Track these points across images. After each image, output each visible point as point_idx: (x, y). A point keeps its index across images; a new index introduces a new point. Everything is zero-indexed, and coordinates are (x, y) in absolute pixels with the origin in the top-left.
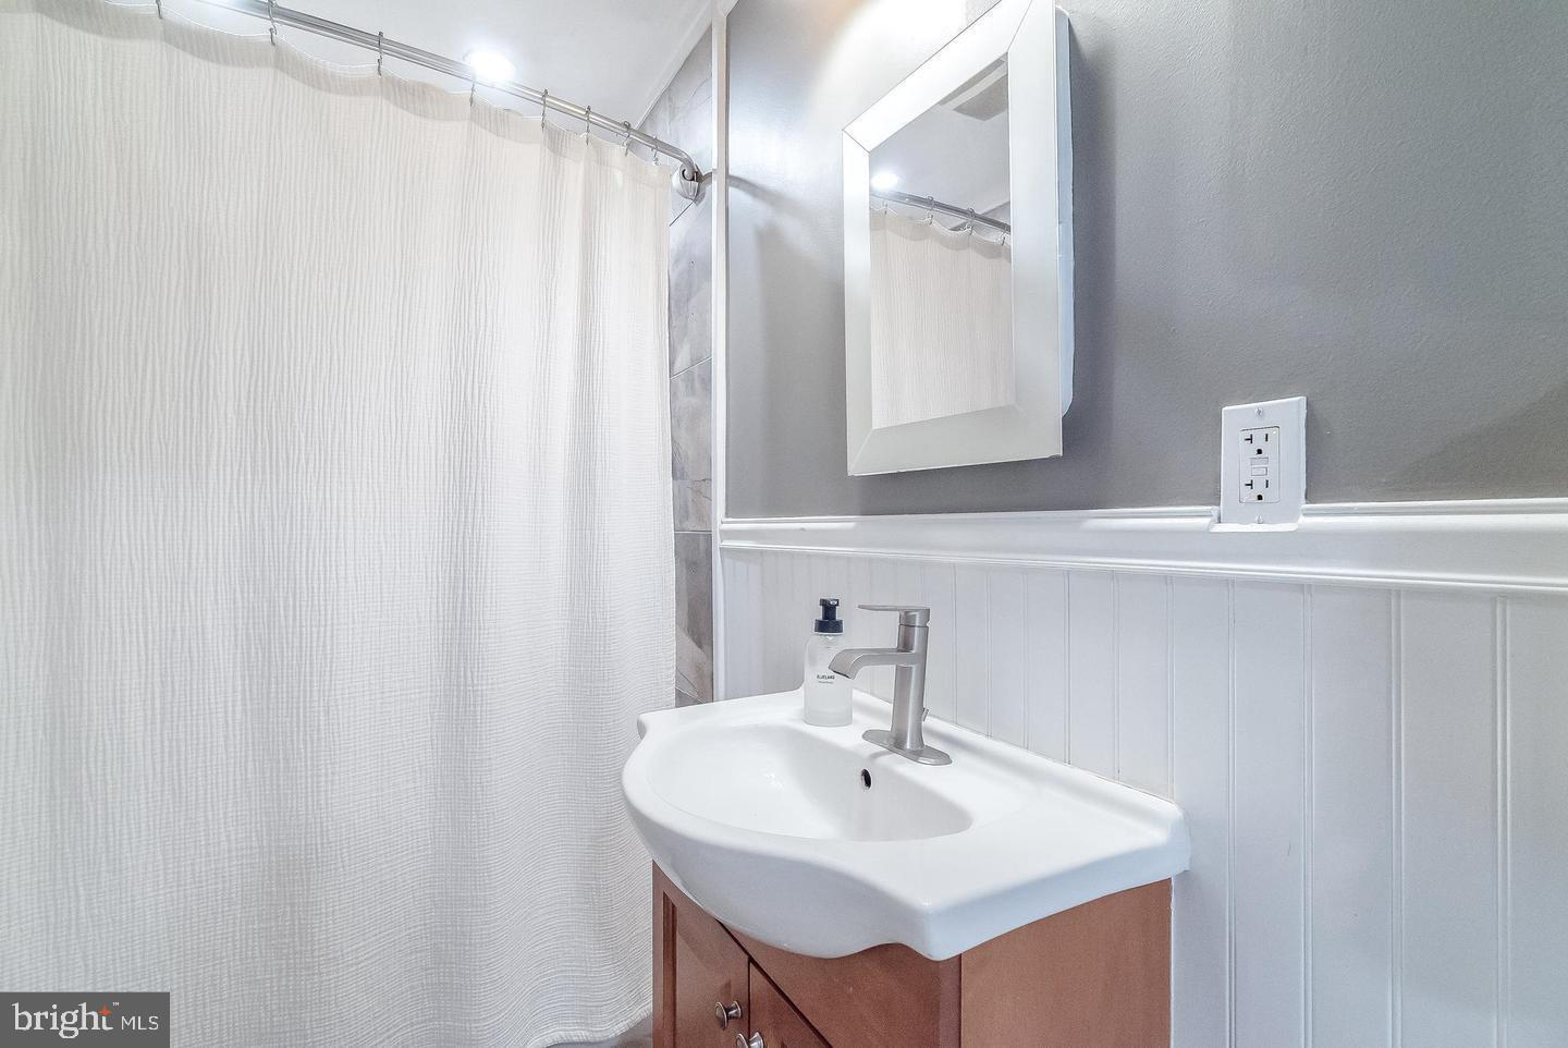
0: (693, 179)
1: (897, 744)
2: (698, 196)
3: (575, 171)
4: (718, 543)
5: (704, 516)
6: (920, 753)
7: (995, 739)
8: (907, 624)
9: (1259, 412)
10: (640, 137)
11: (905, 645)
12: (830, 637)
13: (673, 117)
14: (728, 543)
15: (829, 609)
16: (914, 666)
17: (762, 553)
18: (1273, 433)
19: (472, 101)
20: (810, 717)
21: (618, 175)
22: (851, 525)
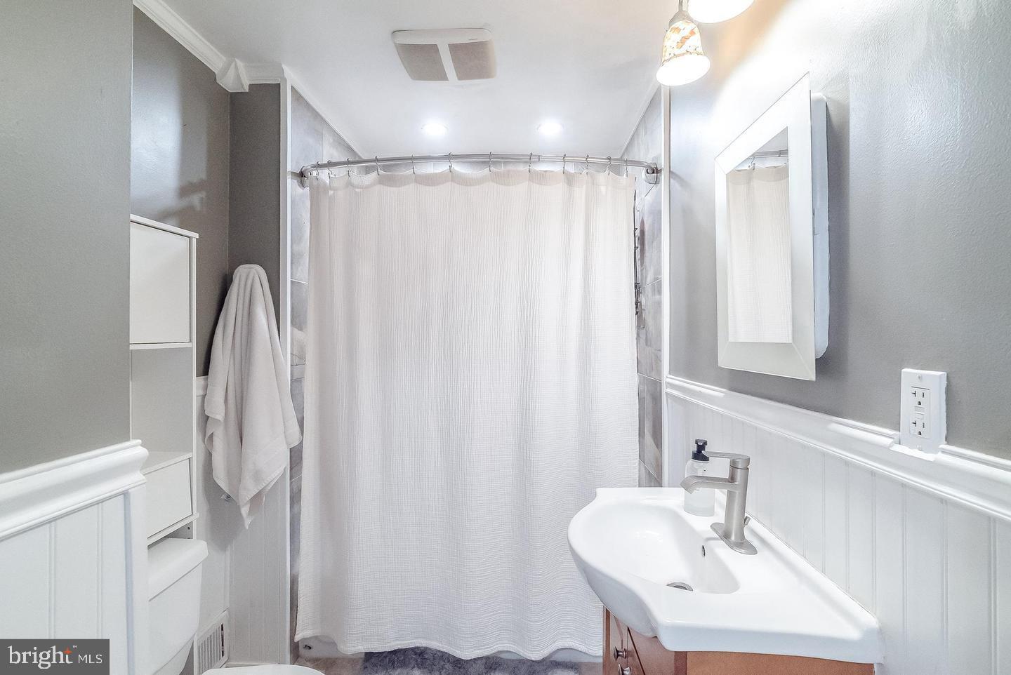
0: (653, 173)
1: (726, 536)
2: (657, 181)
3: (580, 192)
4: (665, 390)
5: (659, 372)
6: (742, 544)
7: (789, 546)
8: (733, 466)
9: (919, 377)
10: (616, 163)
11: (732, 479)
12: (702, 463)
13: (646, 133)
14: (669, 390)
15: (701, 447)
16: (737, 491)
17: (685, 401)
18: (926, 392)
19: (529, 171)
20: (689, 509)
21: (603, 189)
22: (723, 394)
